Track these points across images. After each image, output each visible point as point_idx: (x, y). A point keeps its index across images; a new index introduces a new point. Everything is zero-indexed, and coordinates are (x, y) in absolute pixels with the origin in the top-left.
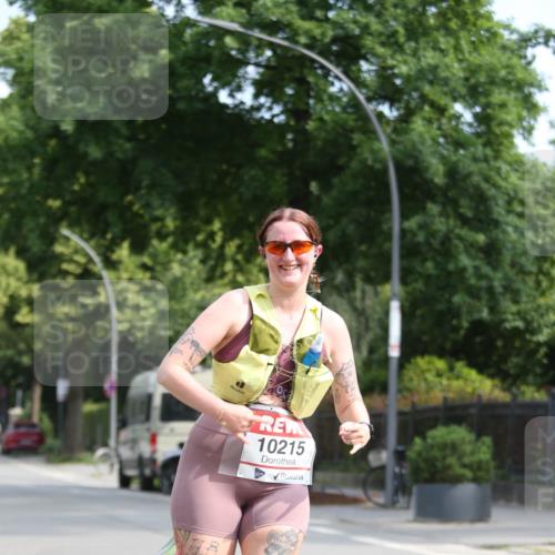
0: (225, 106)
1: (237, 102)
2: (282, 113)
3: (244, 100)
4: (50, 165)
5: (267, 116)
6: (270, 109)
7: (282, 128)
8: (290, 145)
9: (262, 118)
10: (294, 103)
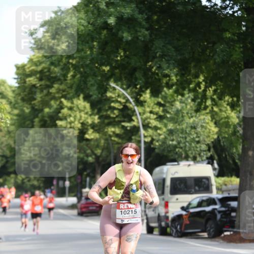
0: (206, 7)
1: (212, 4)
2: (239, 10)
3: (216, 3)
4: (103, 45)
5: (231, 12)
6: (232, 8)
7: (239, 19)
8: (244, 28)
9: (228, 13)
10: (246, 4)
